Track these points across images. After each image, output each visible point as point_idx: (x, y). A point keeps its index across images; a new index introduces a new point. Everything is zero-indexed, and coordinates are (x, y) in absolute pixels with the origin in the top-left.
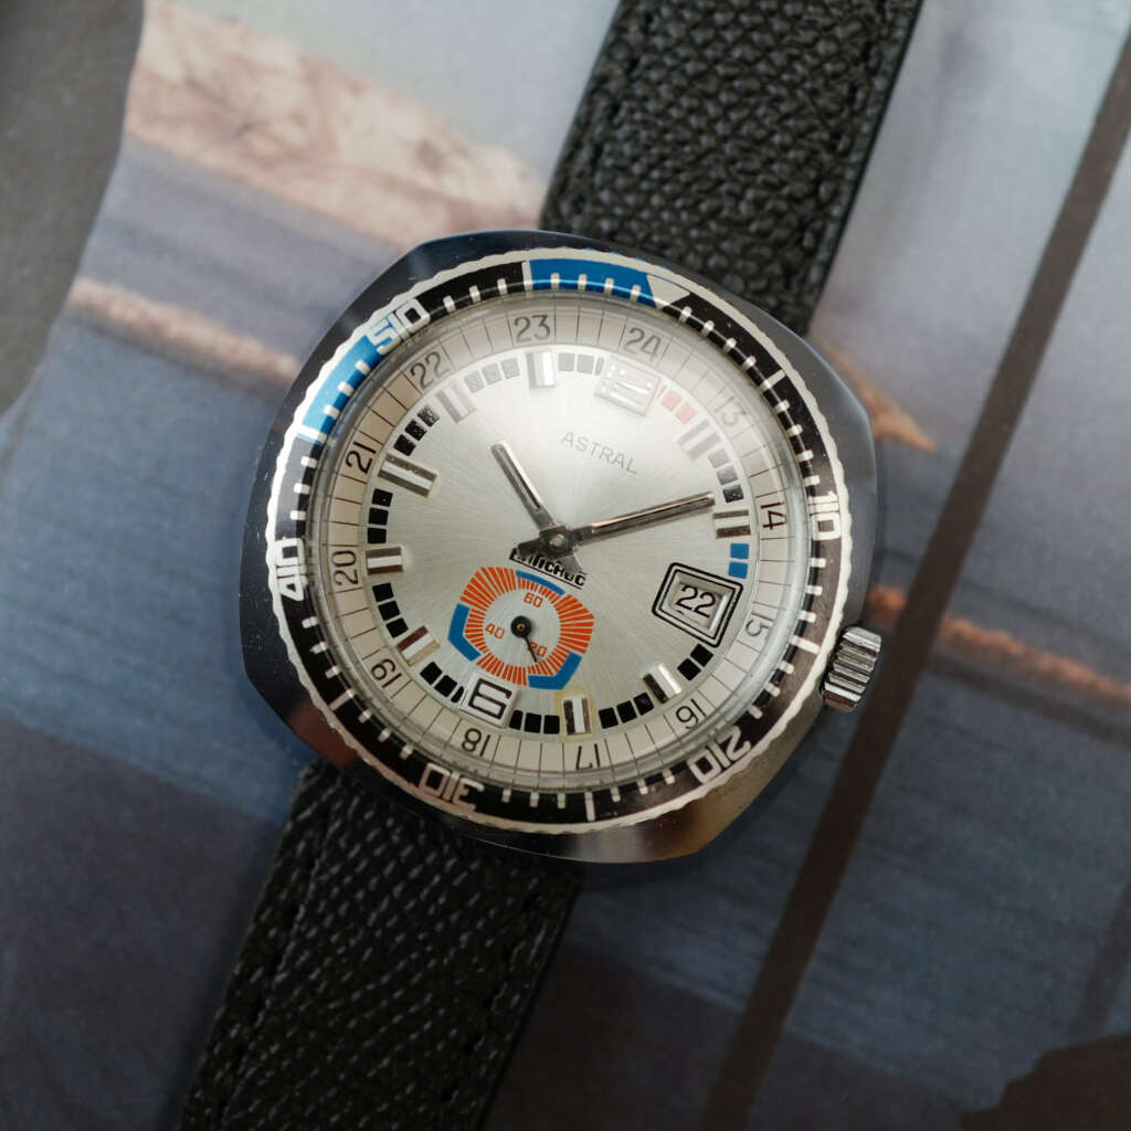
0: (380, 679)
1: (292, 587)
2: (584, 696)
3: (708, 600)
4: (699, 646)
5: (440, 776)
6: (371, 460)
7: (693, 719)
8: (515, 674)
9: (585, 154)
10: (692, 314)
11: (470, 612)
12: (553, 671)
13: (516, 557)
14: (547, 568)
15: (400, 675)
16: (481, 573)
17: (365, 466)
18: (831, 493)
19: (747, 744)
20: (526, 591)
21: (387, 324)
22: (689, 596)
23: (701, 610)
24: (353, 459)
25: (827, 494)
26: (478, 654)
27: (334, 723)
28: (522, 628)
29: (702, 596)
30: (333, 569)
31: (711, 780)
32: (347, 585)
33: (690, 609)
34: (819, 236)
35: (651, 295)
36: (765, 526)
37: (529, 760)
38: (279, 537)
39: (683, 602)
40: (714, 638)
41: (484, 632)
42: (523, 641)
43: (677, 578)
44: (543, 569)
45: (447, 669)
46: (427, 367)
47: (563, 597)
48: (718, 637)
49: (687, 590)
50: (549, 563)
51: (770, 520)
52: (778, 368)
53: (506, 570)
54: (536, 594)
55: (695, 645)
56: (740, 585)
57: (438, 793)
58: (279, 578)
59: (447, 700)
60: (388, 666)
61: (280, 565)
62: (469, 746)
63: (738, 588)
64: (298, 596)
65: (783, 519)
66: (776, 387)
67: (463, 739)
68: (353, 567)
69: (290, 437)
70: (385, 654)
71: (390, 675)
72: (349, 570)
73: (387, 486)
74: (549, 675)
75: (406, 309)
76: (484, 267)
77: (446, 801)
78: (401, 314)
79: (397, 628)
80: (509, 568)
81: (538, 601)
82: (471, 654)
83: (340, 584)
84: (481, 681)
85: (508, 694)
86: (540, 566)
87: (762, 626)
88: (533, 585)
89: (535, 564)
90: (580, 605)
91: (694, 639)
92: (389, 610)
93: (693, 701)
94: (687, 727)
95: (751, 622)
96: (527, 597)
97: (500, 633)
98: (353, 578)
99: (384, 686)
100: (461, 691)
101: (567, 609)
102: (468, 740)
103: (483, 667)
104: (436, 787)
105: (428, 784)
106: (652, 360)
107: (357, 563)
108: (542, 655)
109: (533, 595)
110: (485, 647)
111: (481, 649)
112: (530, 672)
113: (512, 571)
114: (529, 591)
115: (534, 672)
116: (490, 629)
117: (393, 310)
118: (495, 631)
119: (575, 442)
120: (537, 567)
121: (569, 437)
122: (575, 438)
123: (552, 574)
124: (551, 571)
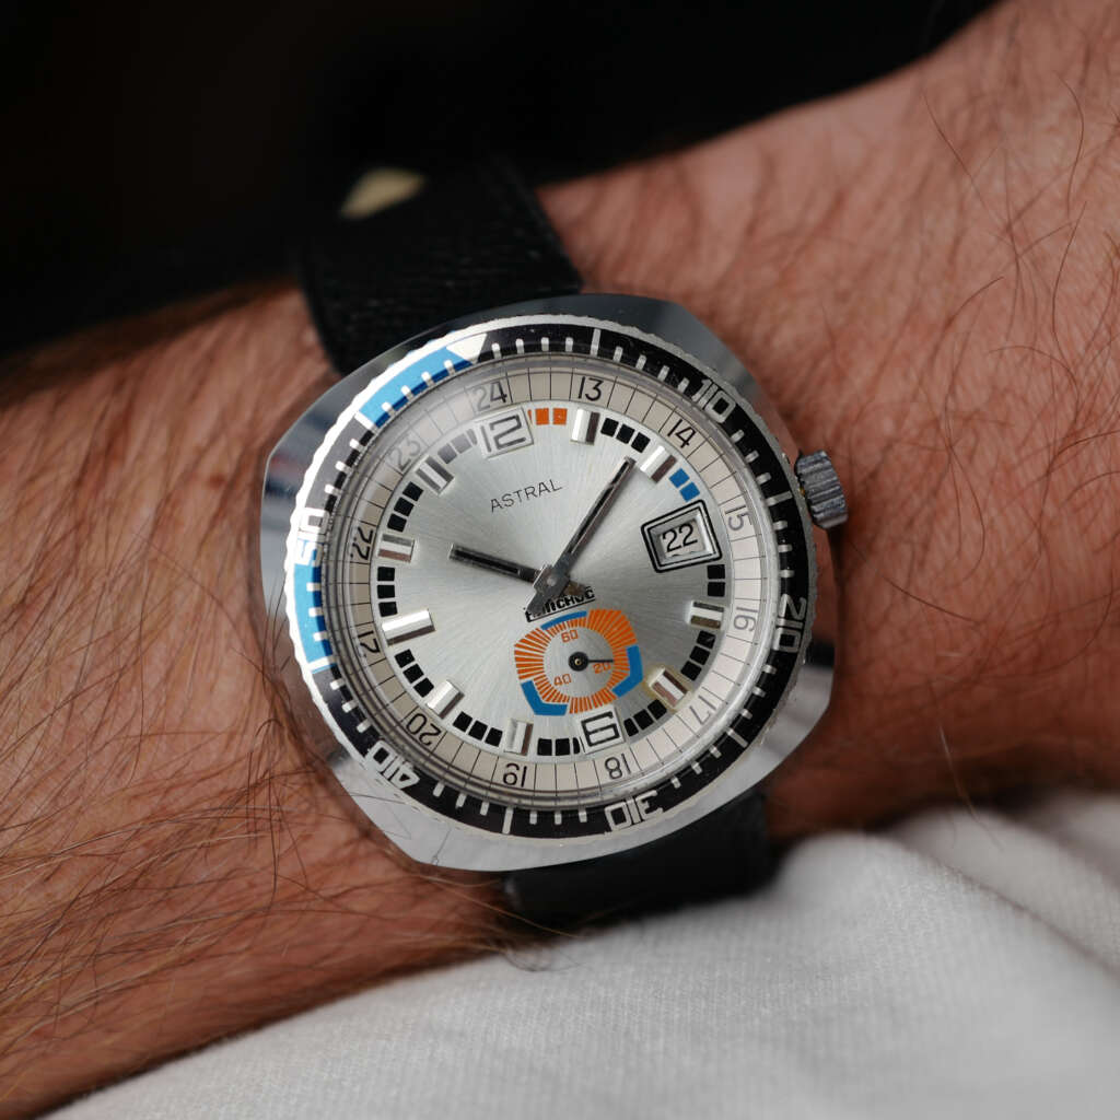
0: (515, 783)
1: (404, 778)
2: (663, 671)
3: (686, 530)
4: (709, 567)
5: (620, 810)
6: (375, 640)
7: (751, 621)
8: (601, 697)
10: (500, 346)
11: (534, 683)
12: (624, 671)
13: (532, 617)
15: (525, 768)
16: (517, 649)
17: (374, 647)
18: (704, 382)
19: (803, 600)
20: (559, 634)
21: (302, 543)
22: (671, 539)
23: (688, 541)
25: (702, 385)
26: (566, 706)
28: (579, 662)
29: (680, 532)
30: (416, 737)
31: (800, 646)
32: (435, 740)
33: (680, 547)
35: (460, 357)
36: (682, 447)
37: (665, 748)
38: (362, 751)
39: (671, 547)
40: (714, 553)
41: (556, 688)
42: (588, 670)
43: (654, 534)
44: (557, 609)
45: (553, 735)
46: (356, 542)
47: (588, 614)
49: (667, 536)
50: (558, 603)
51: (682, 439)
52: (592, 330)
53: (533, 632)
54: (568, 630)
55: (706, 569)
56: (700, 501)
57: (629, 822)
58: (390, 779)
59: (572, 756)
60: (512, 769)
62: (615, 774)
63: (700, 505)
64: (414, 779)
65: (691, 431)
66: (602, 344)
67: (608, 772)
68: (428, 724)
70: (504, 763)
71: (520, 774)
72: (428, 728)
73: (401, 648)
74: (626, 677)
75: (306, 520)
76: (332, 443)
77: (639, 823)
78: (305, 527)
79: (495, 738)
80: (534, 629)
81: (573, 634)
82: (560, 711)
83: (430, 743)
84: (584, 723)
85: (609, 715)
86: (554, 609)
87: (740, 517)
88: (560, 626)
89: (549, 611)
90: (605, 610)
91: (702, 565)
92: (478, 730)
93: (738, 608)
94: (751, 630)
95: (730, 519)
96: (563, 637)
97: (567, 679)
98: (435, 731)
99: (523, 784)
100: (575, 741)
101: (599, 621)
102: (611, 771)
103: (576, 712)
104: (624, 820)
105: (616, 823)
106: (504, 401)
107: (428, 719)
108: (609, 668)
109: (567, 633)
110: (565, 697)
111: (564, 701)
112: (611, 687)
113: (538, 630)
114: (561, 633)
115: (614, 684)
116: (558, 681)
117: (298, 529)
118: (562, 680)
119: (502, 503)
120: (552, 611)
121: (495, 504)
122: (500, 500)
123: (566, 607)
124: (564, 605)
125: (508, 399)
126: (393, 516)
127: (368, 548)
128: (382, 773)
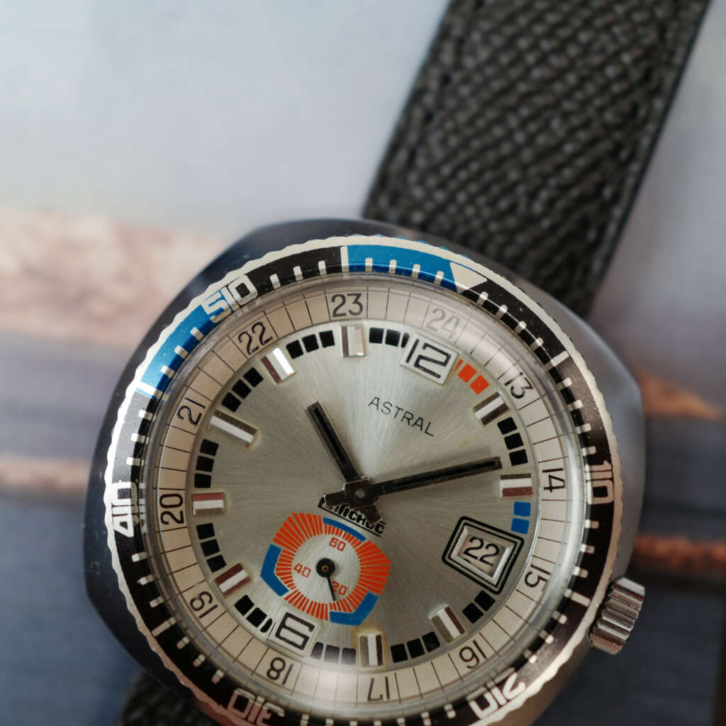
0: (197, 610)
1: (124, 525)
2: (379, 634)
3: (492, 550)
4: (482, 592)
5: (246, 700)
6: (201, 414)
7: (474, 661)
8: (318, 610)
9: (402, 156)
10: (488, 298)
11: (281, 553)
12: (351, 607)
13: (324, 505)
14: (350, 517)
15: (216, 606)
16: (293, 517)
17: (195, 419)
18: (606, 463)
19: (522, 685)
20: (332, 536)
21: (219, 296)
22: (476, 546)
23: (485, 559)
24: (184, 413)
25: (602, 463)
26: (287, 591)
27: (155, 647)
28: (326, 568)
29: (487, 547)
30: (160, 510)
31: (488, 716)
32: (173, 524)
33: (476, 558)
34: (602, 229)
35: (453, 280)
36: (546, 488)
38: (115, 480)
39: (470, 552)
40: (496, 586)
41: (293, 571)
42: (326, 580)
43: (466, 532)
44: (347, 517)
45: (259, 603)
46: (253, 335)
47: (363, 543)
49: (474, 541)
50: (352, 513)
51: (550, 483)
52: (562, 349)
53: (315, 516)
54: (340, 539)
55: (480, 591)
56: (521, 539)
57: (244, 715)
58: (114, 515)
59: (256, 631)
60: (206, 598)
61: (116, 504)
62: (273, 674)
63: (519, 542)
64: (129, 533)
65: (561, 484)
66: (560, 365)
67: (269, 667)
68: (179, 509)
69: (130, 391)
70: (205, 587)
71: (207, 607)
72: (176, 512)
73: (214, 438)
74: (348, 612)
75: (237, 284)
76: (308, 250)
77: (251, 723)
78: (233, 288)
79: (217, 563)
80: (318, 515)
81: (342, 545)
82: (280, 590)
83: (167, 523)
84: (288, 615)
85: (311, 627)
86: (345, 515)
87: (540, 578)
88: (338, 530)
89: (340, 512)
90: (379, 551)
91: (479, 586)
92: (211, 548)
93: (475, 642)
94: (469, 667)
95: (530, 573)
96: (332, 541)
97: (306, 572)
98: (179, 519)
99: (201, 617)
100: (270, 622)
101: (367, 553)
102: (273, 668)
103: (290, 602)
104: (242, 710)
105: (235, 707)
107: (183, 504)
108: (343, 594)
109: (337, 540)
110: (293, 584)
111: (289, 586)
112: (331, 608)
113: (320, 518)
114: (334, 536)
115: (335, 609)
116: (298, 568)
117: (226, 284)
118: (302, 570)
119: (381, 406)
120: (342, 515)
121: (375, 402)
122: (381, 402)
123: (355, 522)
124: (354, 519)
125: (455, 337)
126: (297, 343)
127: (258, 348)
128: (113, 506)
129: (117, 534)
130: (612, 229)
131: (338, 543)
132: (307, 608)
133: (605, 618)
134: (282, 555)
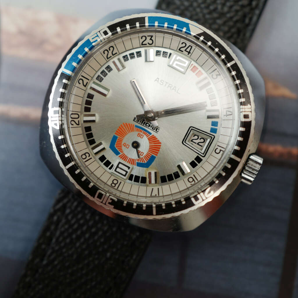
0: (84, 159)
2: (156, 171)
3: (202, 140)
4: (198, 156)
5: (102, 195)
6: (87, 83)
7: (194, 182)
8: (132, 161)
10: (204, 39)
11: (118, 138)
13: (135, 120)
14: (146, 125)
15: (91, 158)
16: (123, 125)
17: (85, 84)
18: (249, 105)
19: (212, 192)
21: (96, 35)
22: (196, 138)
23: (199, 144)
24: (81, 81)
25: (247, 105)
26: (120, 153)
27: (66, 173)
28: (136, 145)
29: (200, 139)
30: (70, 119)
31: (199, 204)
32: (75, 125)
33: (196, 143)
34: (251, 19)
35: (190, 31)
36: (224, 115)
37: (134, 191)
38: (53, 107)
39: (193, 141)
40: (203, 154)
41: (122, 146)
42: (135, 150)
43: (192, 133)
44: (145, 125)
45: (108, 158)
46: (109, 51)
47: (151, 135)
48: (205, 154)
49: (195, 136)
50: (147, 123)
51: (226, 113)
52: (233, 60)
53: (132, 125)
54: (142, 134)
55: (196, 156)
56: (214, 136)
57: (101, 201)
58: (52, 121)
59: (107, 169)
60: (87, 155)
61: (52, 116)
62: (113, 185)
63: (213, 137)
65: (231, 113)
66: (232, 66)
67: (112, 182)
69: (60, 72)
70: (87, 151)
71: (88, 158)
72: (76, 121)
73: (92, 92)
74: (144, 162)
75: (103, 31)
76: (132, 18)
77: (104, 204)
79: (92, 142)
81: (142, 136)
82: (117, 153)
83: (73, 125)
85: (129, 168)
86: (144, 124)
87: (221, 150)
88: (141, 130)
89: (142, 123)
90: (157, 139)
91: (196, 153)
92: (90, 136)
93: (194, 175)
94: (191, 184)
95: (217, 148)
96: (138, 134)
97: (127, 147)
98: (78, 123)
99: (86, 161)
100: (113, 165)
101: (152, 140)
102: (113, 183)
103: (121, 158)
104: (100, 199)
105: (98, 197)
106: (188, 54)
107: (79, 118)
108: (142, 155)
109: (140, 134)
110: (122, 151)
111: (121, 152)
112: (137, 161)
113: (134, 125)
114: (139, 132)
115: (139, 161)
116: (125, 145)
117: (99, 31)
118: (126, 146)
119: (159, 82)
120: (142, 124)
121: (157, 80)
122: (160, 80)
123: (148, 127)
124: (147, 126)
125: (190, 54)
126: (127, 56)
127: (111, 57)
128: (52, 117)
129: (53, 128)
130: (255, 18)
131: (141, 135)
132: (127, 161)
133: (246, 169)
134: (118, 140)
